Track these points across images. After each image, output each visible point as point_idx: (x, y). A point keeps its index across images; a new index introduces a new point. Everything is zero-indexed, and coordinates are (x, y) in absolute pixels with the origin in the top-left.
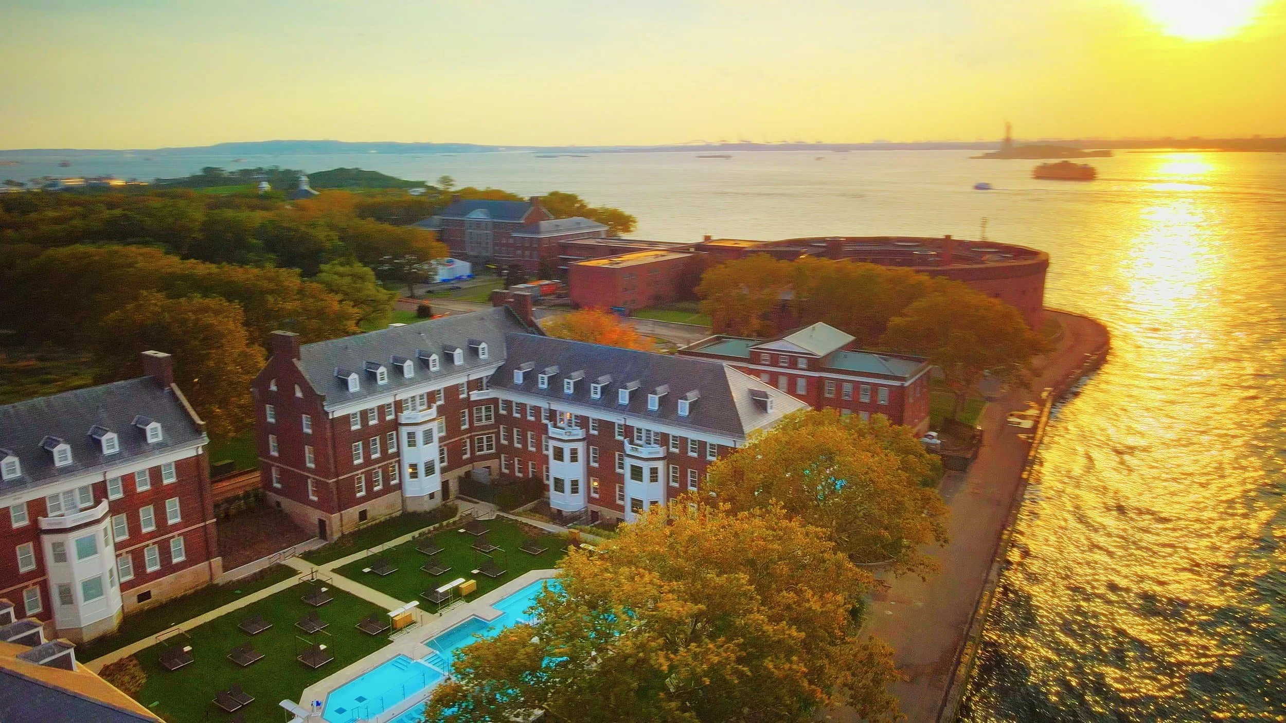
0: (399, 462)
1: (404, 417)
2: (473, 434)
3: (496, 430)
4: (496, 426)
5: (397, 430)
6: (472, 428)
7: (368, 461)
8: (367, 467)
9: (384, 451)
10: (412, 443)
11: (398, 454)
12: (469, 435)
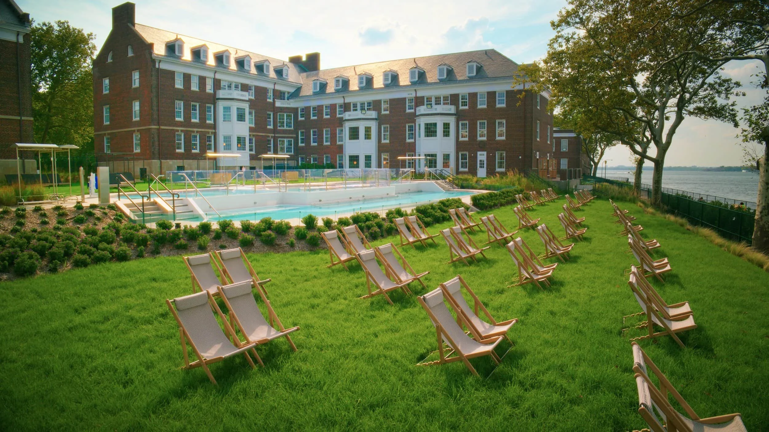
0: (215, 134)
1: (221, 94)
2: (276, 135)
3: (295, 136)
4: (295, 132)
5: (214, 104)
6: (275, 131)
7: (187, 122)
8: (187, 127)
9: (203, 118)
10: (227, 118)
11: (214, 126)
12: (273, 135)
